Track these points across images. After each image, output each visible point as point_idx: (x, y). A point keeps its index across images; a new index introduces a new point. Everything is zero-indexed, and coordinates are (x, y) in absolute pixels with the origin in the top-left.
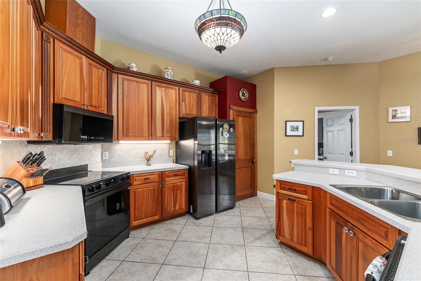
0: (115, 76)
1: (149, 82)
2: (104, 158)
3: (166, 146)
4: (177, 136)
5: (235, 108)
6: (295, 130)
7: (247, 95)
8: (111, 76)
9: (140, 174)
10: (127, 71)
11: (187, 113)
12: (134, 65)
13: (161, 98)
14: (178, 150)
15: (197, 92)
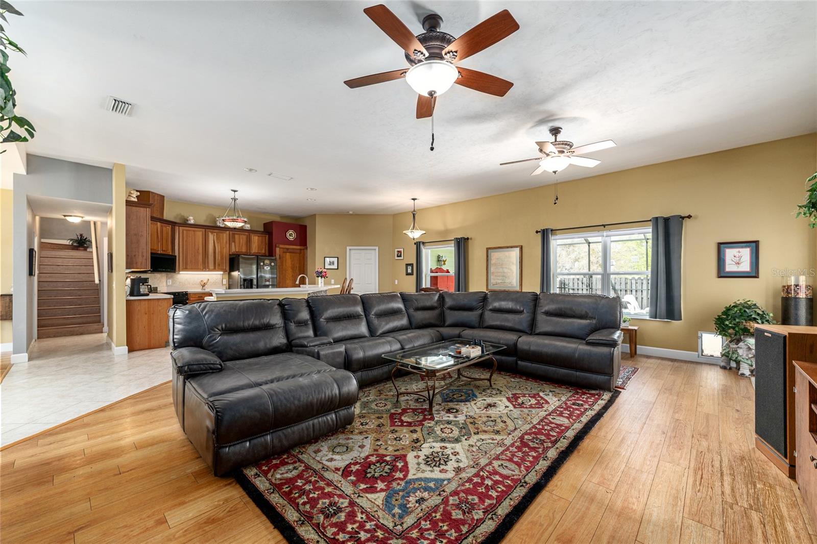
0: (177, 228)
1: (204, 230)
2: (168, 284)
3: (220, 277)
4: (228, 269)
5: (281, 246)
6: (331, 264)
7: (294, 235)
8: (174, 228)
9: (195, 294)
10: (185, 223)
11: (236, 250)
12: (191, 218)
13: (213, 242)
14: (230, 280)
15: (247, 233)
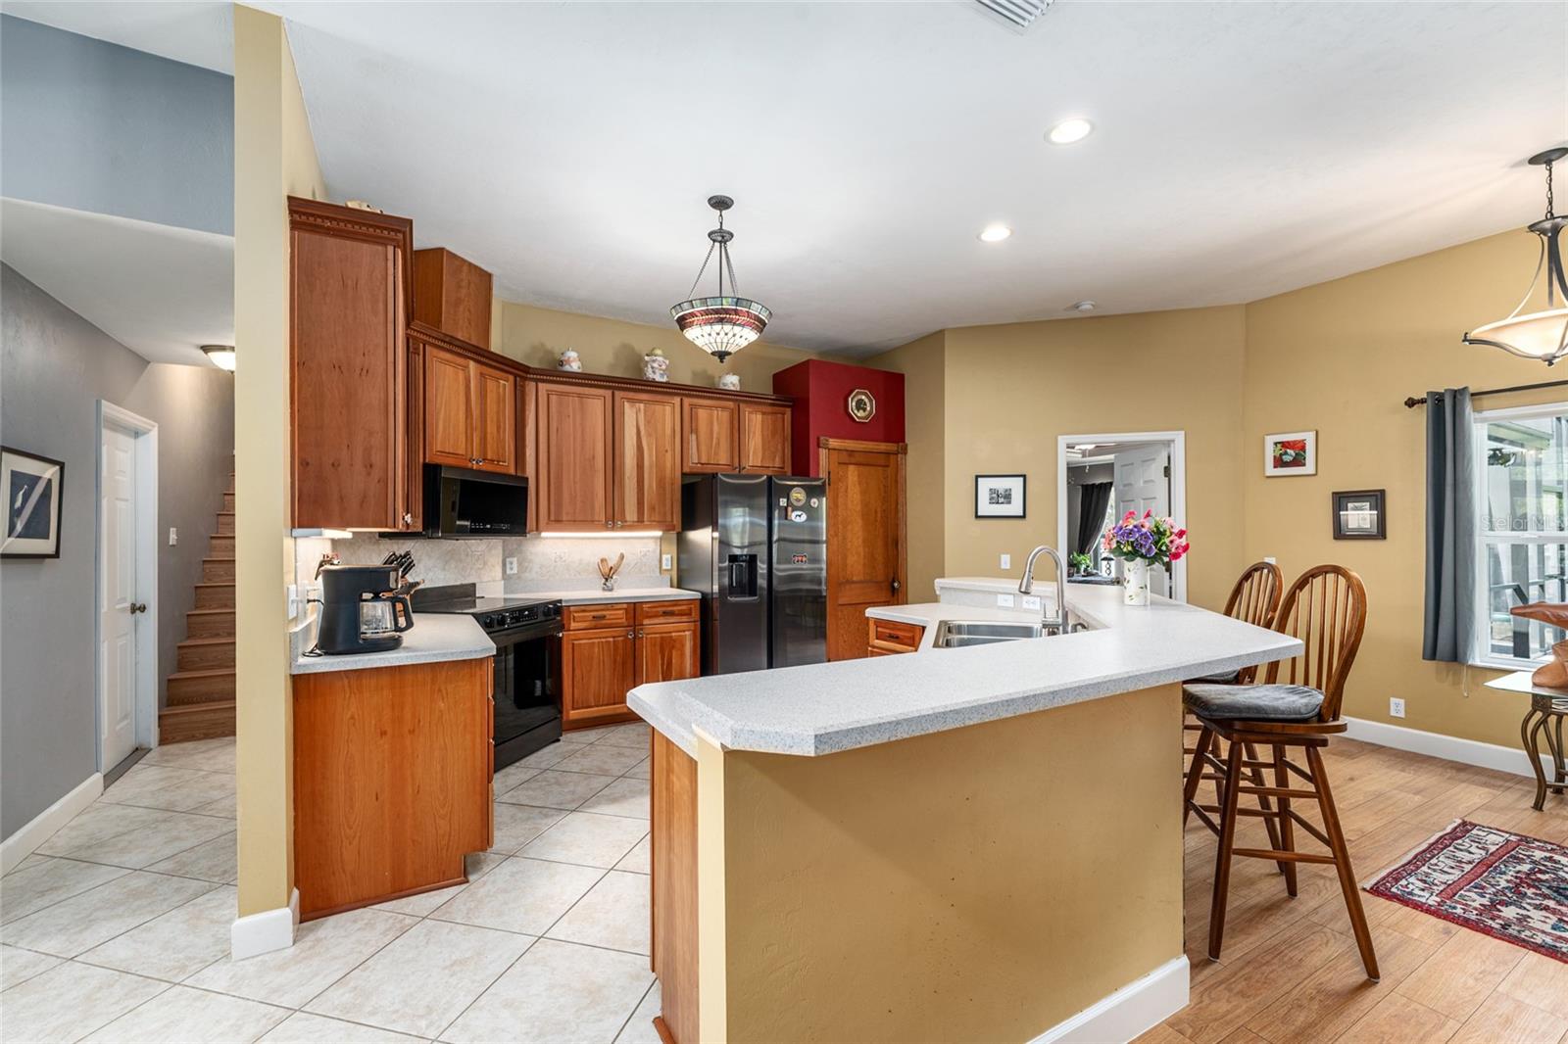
0: (531, 386)
1: (608, 393)
2: (508, 572)
3: (652, 547)
4: (677, 520)
5: (833, 443)
6: (1001, 500)
7: (870, 406)
8: (523, 387)
9: (584, 607)
10: (554, 373)
11: (703, 462)
12: (572, 355)
13: (635, 430)
14: (683, 556)
15: (731, 404)
